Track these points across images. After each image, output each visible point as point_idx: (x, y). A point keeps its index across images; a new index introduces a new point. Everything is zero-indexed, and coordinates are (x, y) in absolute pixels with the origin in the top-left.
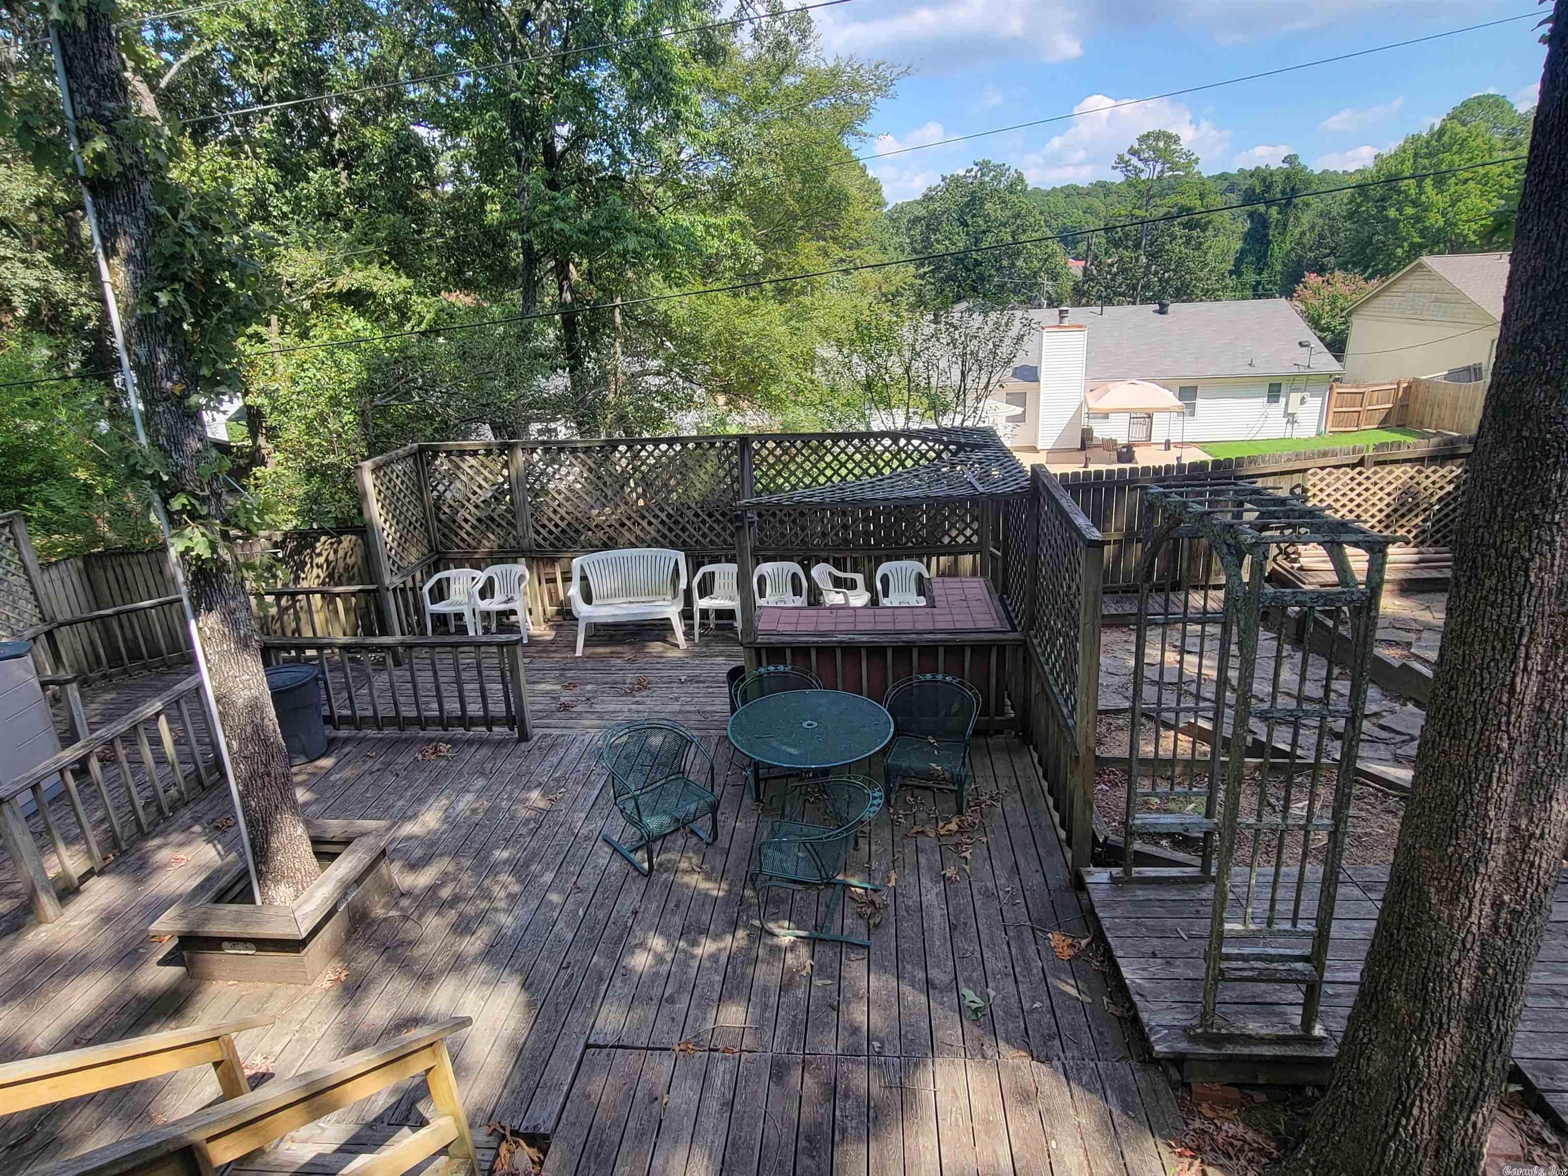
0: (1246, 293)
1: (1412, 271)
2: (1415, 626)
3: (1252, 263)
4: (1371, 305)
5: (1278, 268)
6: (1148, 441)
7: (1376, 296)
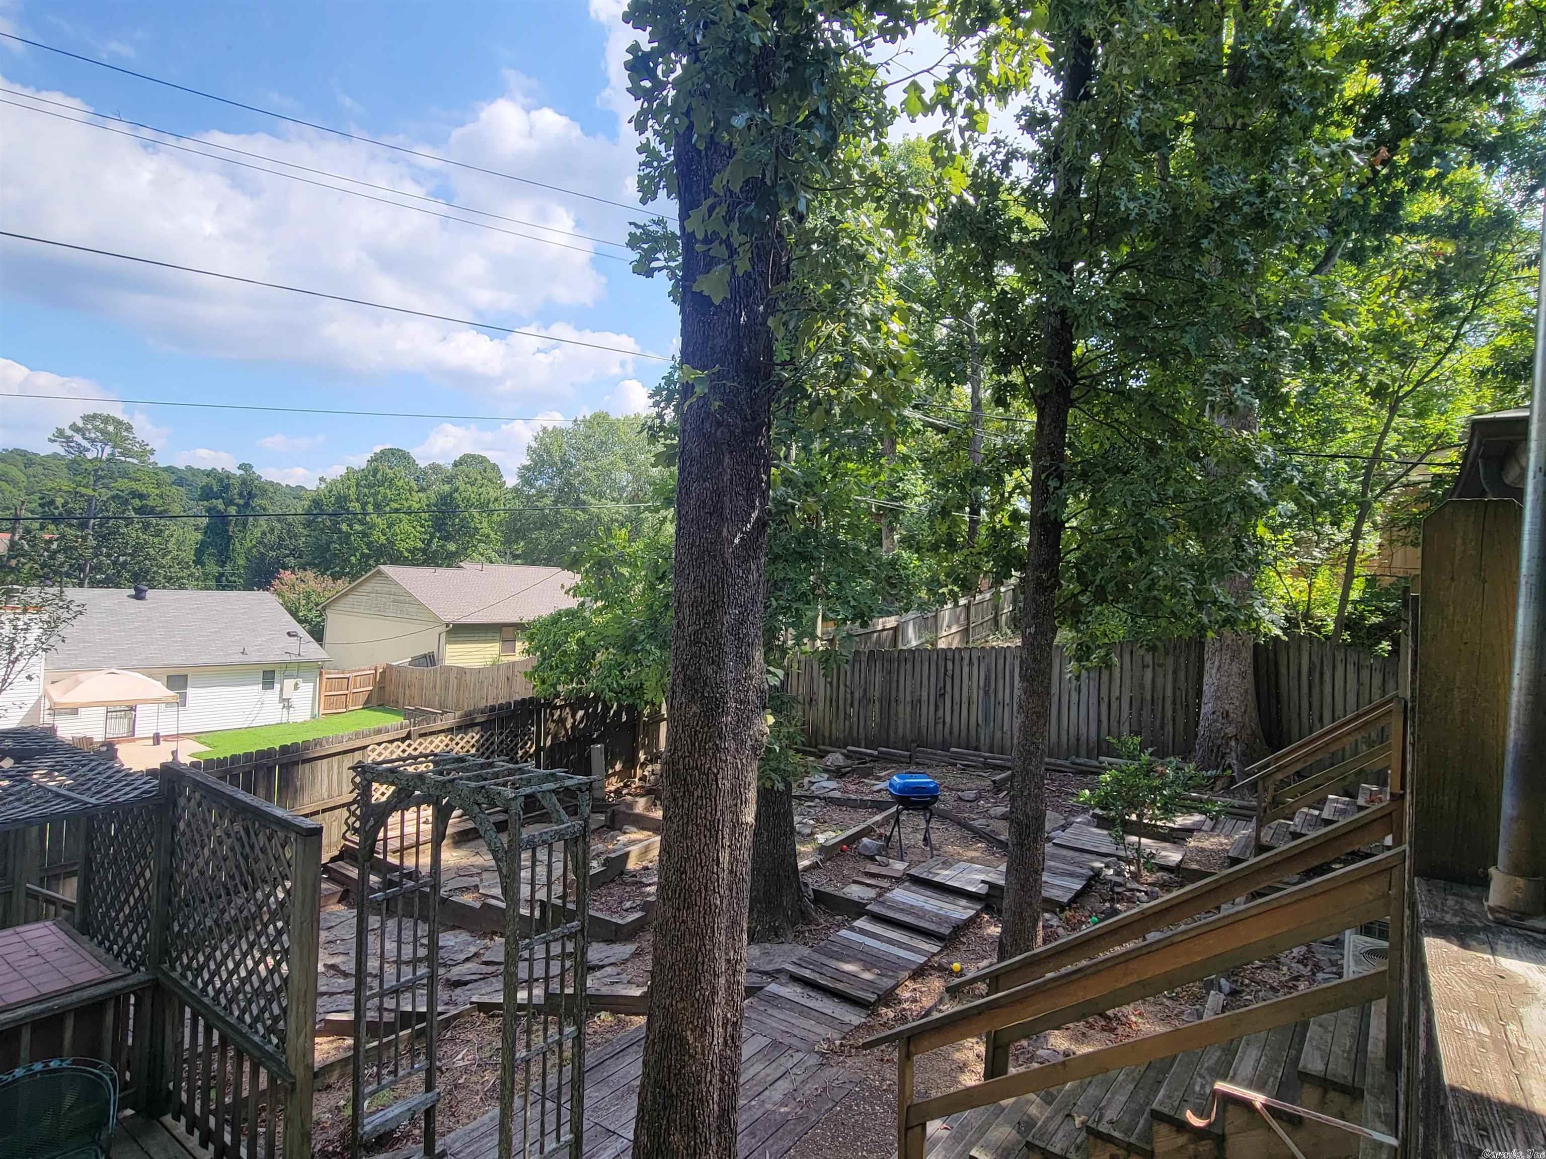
0: (209, 583)
1: (373, 576)
2: (475, 871)
3: (213, 555)
4: (343, 601)
5: (241, 562)
6: (131, 736)
7: (345, 594)
